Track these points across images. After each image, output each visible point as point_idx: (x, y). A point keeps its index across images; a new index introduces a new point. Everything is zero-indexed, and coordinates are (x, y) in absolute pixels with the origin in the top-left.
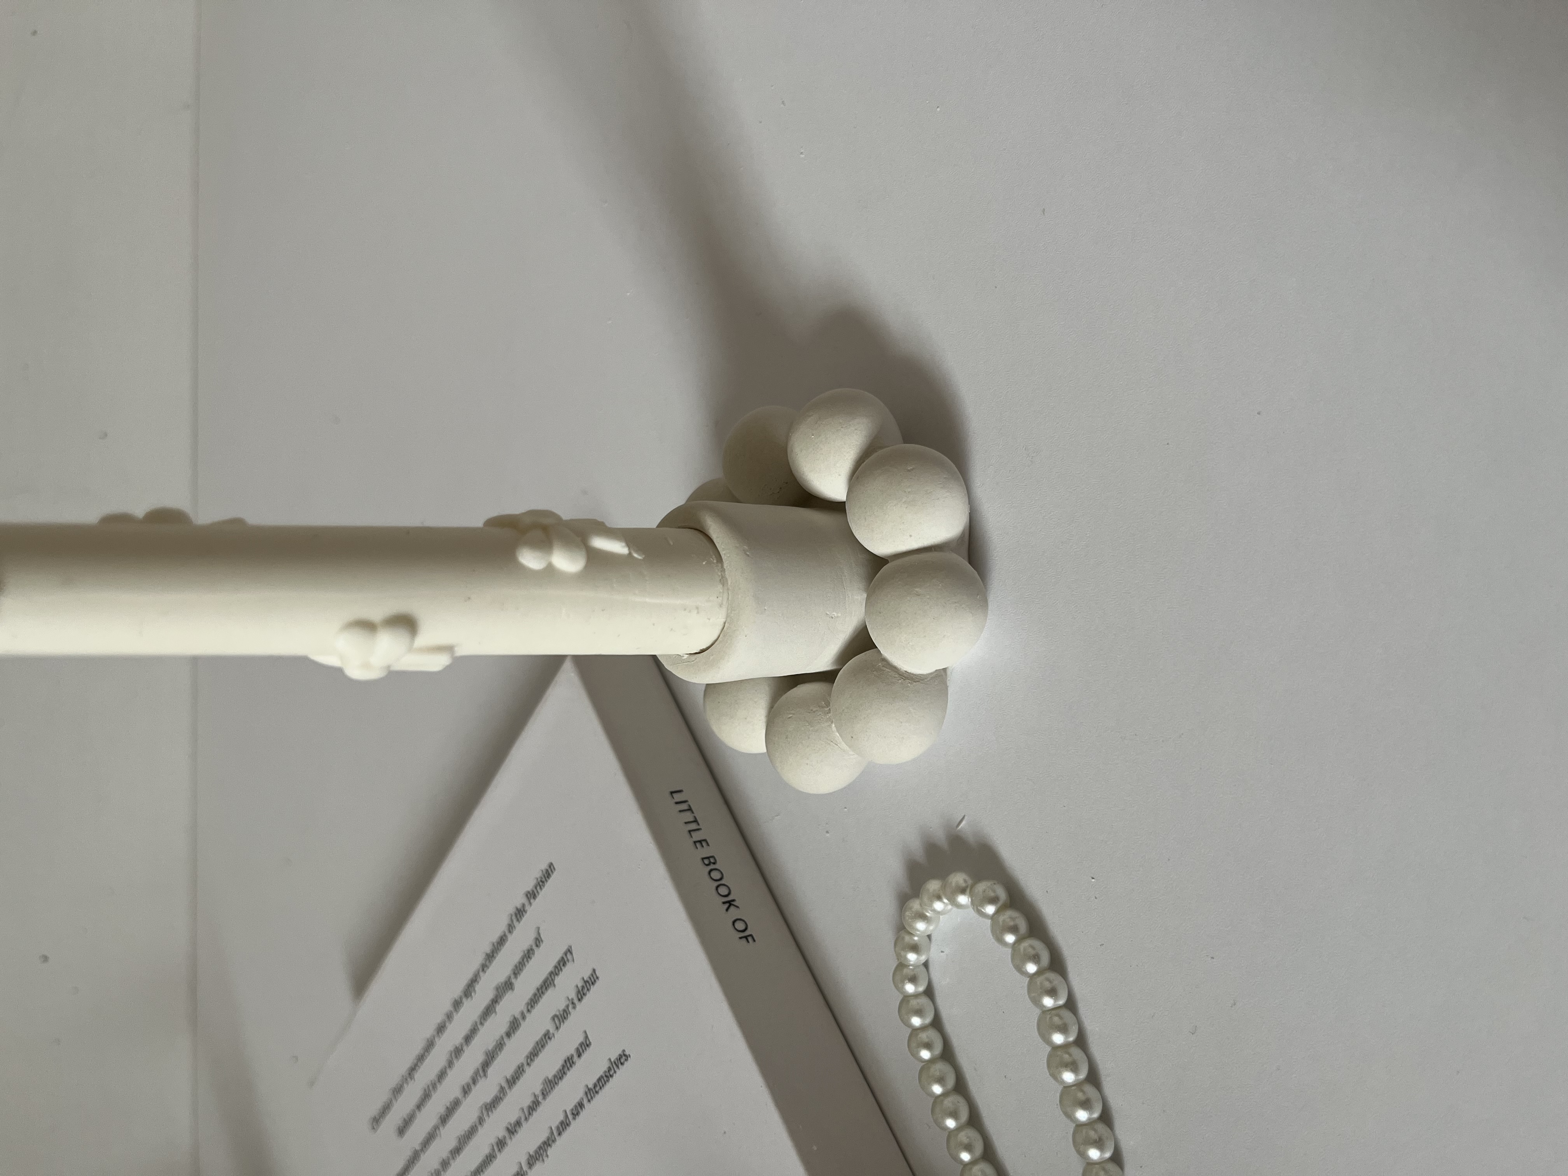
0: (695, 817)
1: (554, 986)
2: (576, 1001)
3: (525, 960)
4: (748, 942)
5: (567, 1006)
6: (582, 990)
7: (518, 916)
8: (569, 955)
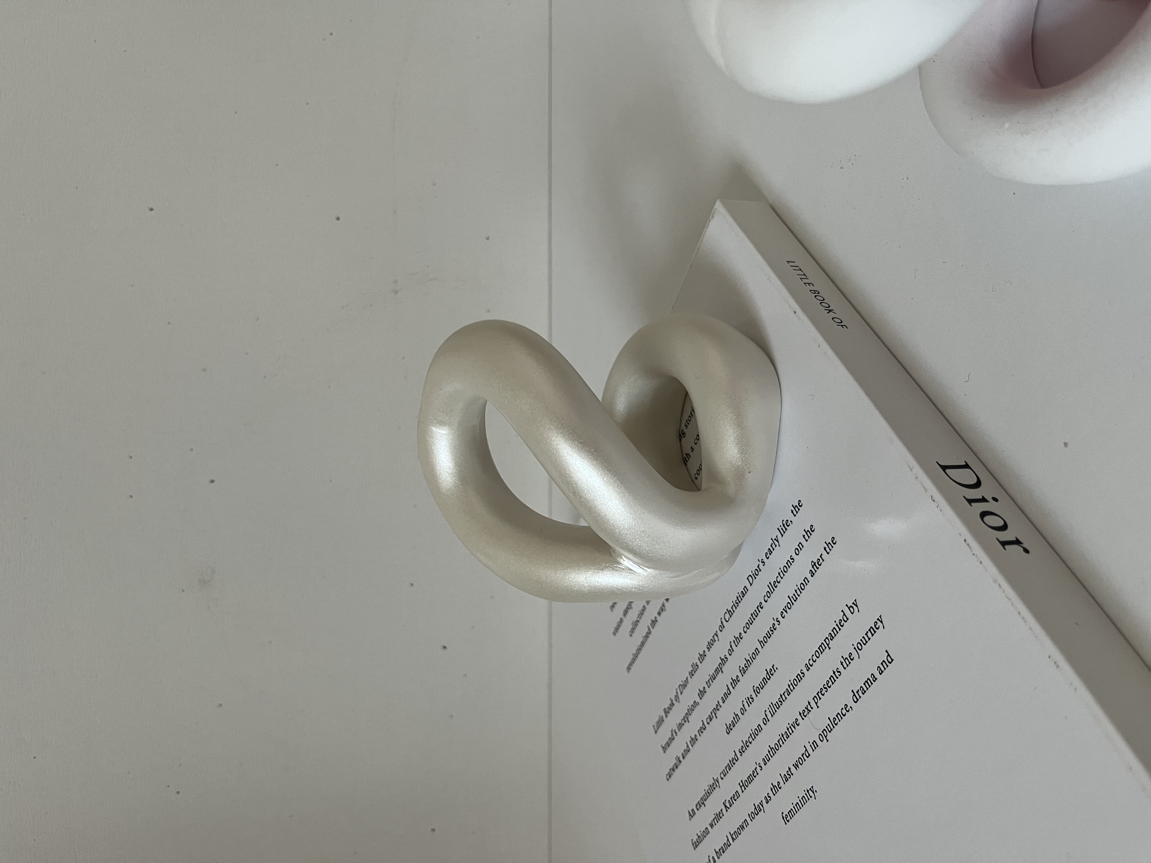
0: (804, 274)
4: (843, 328)
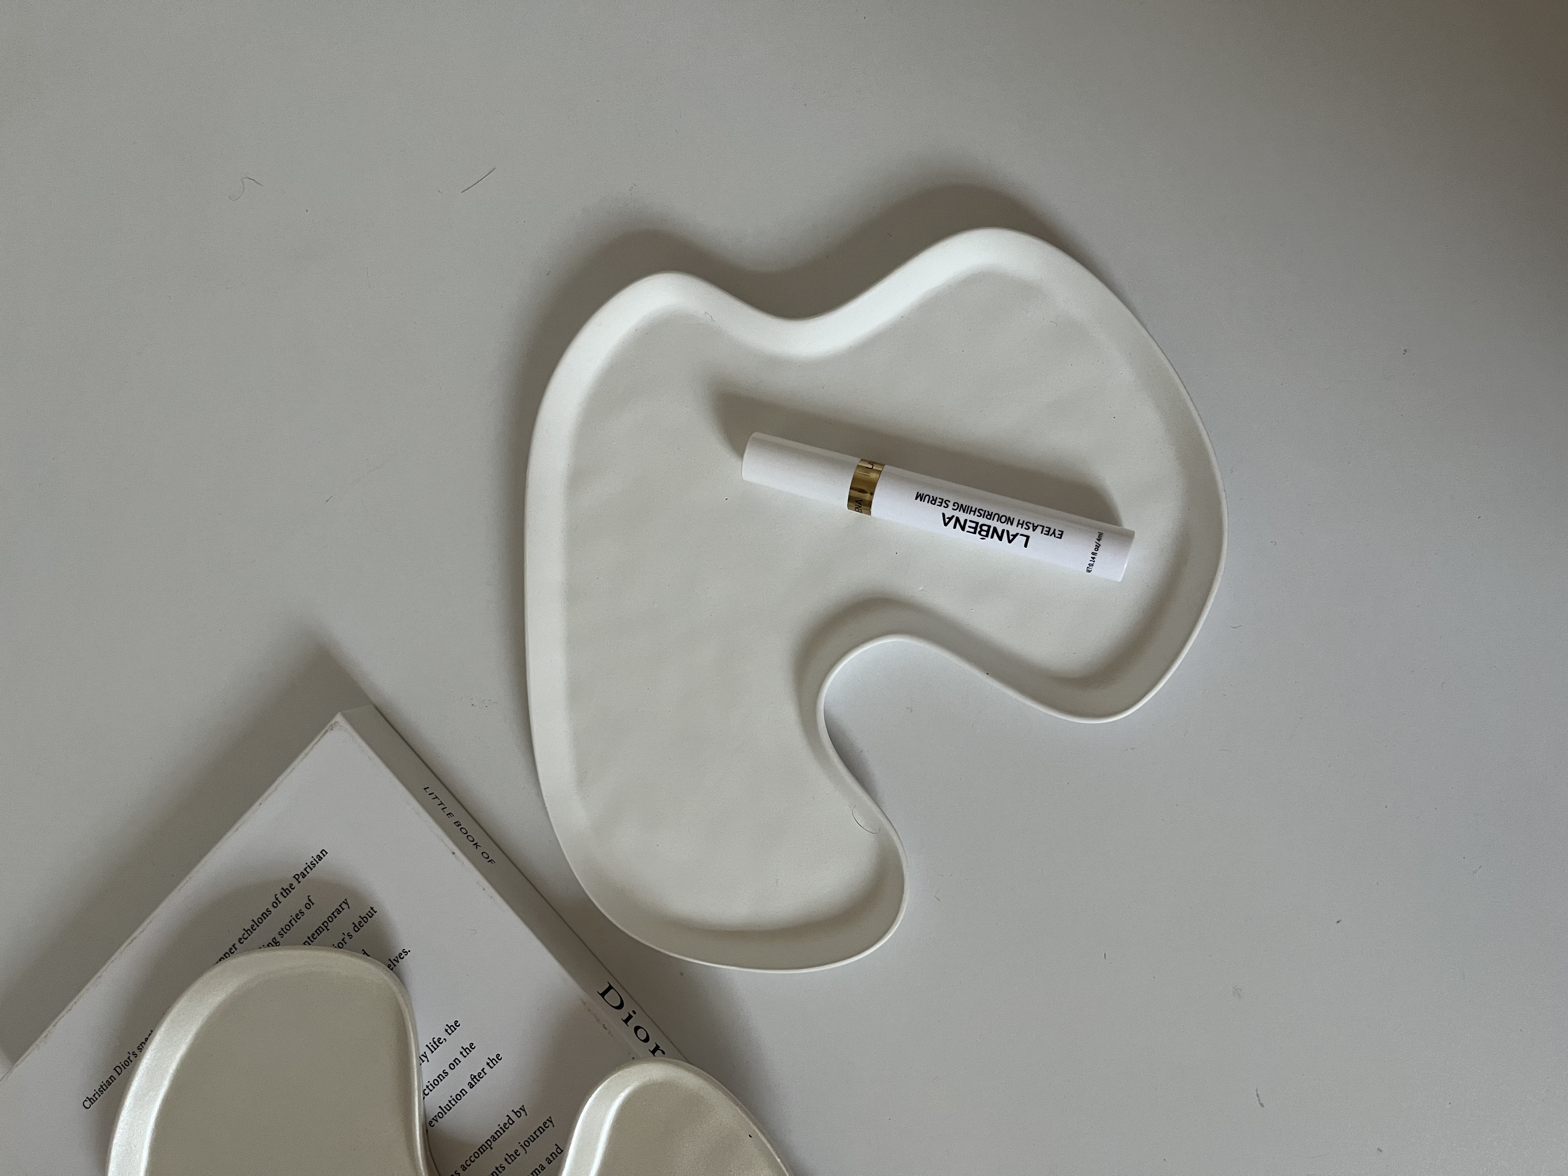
0: (441, 801)
1: (328, 930)
2: (353, 933)
3: (293, 922)
4: (492, 863)
5: (343, 940)
6: (359, 925)
7: (285, 894)
8: (344, 906)
